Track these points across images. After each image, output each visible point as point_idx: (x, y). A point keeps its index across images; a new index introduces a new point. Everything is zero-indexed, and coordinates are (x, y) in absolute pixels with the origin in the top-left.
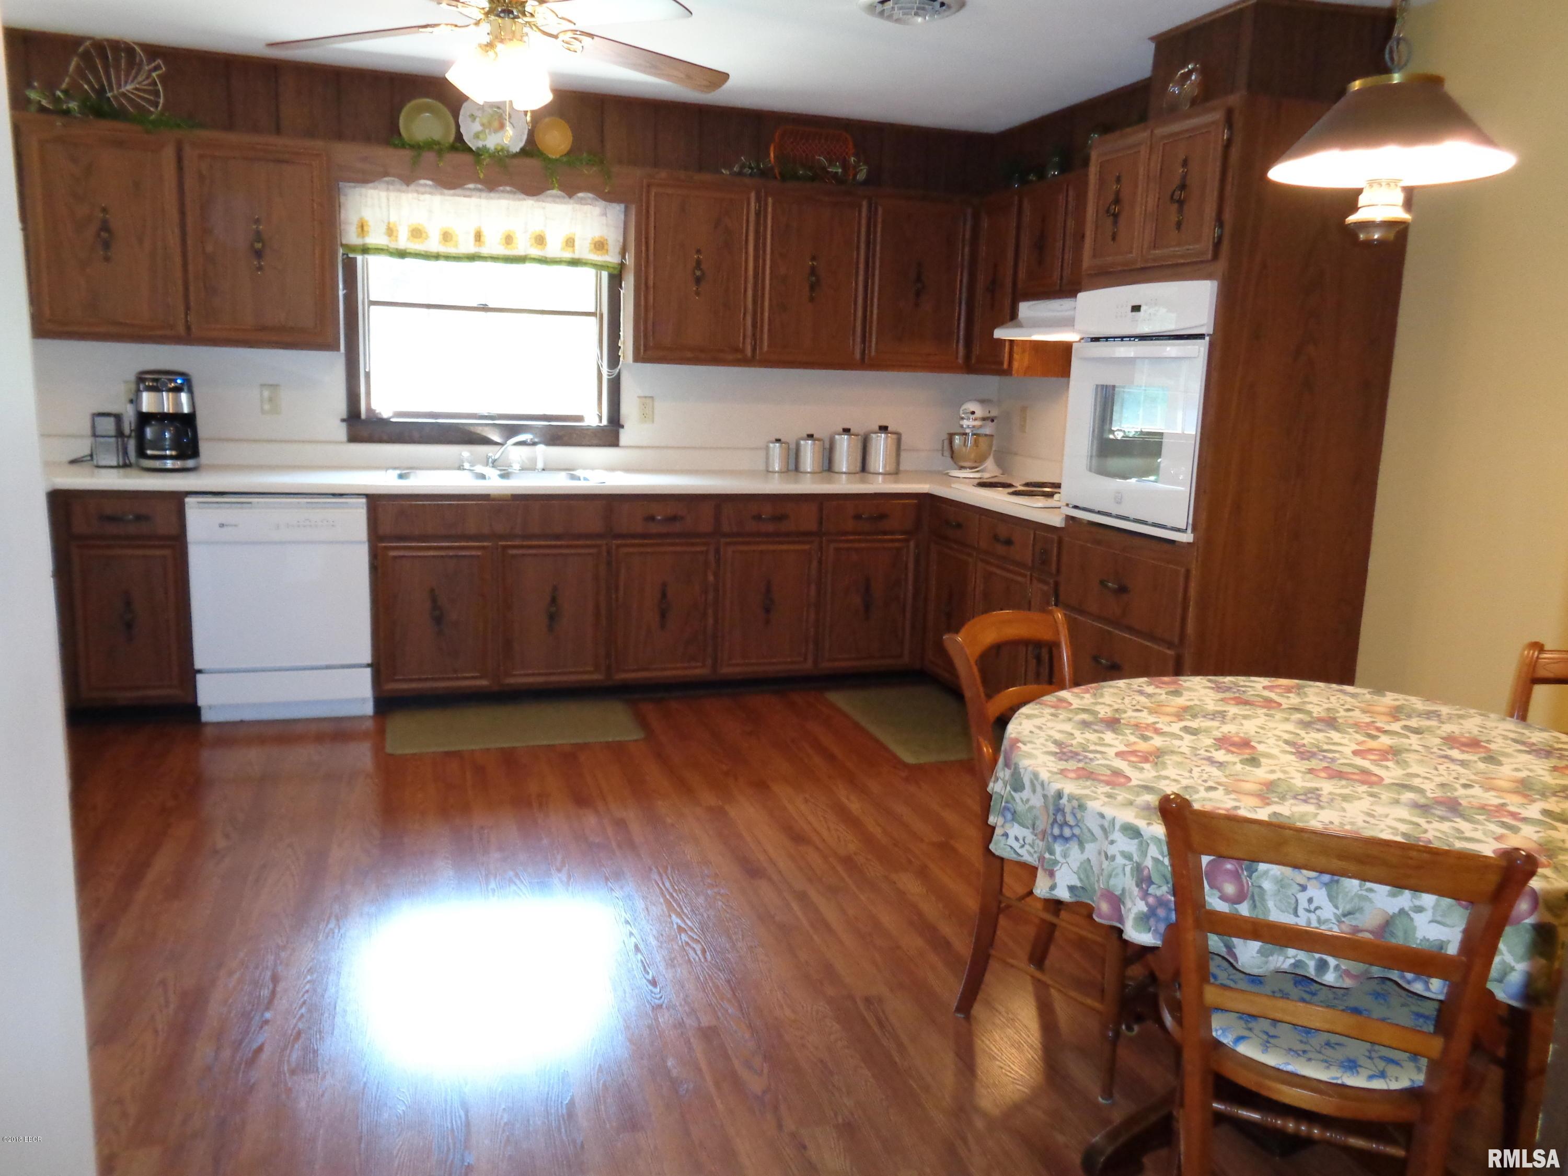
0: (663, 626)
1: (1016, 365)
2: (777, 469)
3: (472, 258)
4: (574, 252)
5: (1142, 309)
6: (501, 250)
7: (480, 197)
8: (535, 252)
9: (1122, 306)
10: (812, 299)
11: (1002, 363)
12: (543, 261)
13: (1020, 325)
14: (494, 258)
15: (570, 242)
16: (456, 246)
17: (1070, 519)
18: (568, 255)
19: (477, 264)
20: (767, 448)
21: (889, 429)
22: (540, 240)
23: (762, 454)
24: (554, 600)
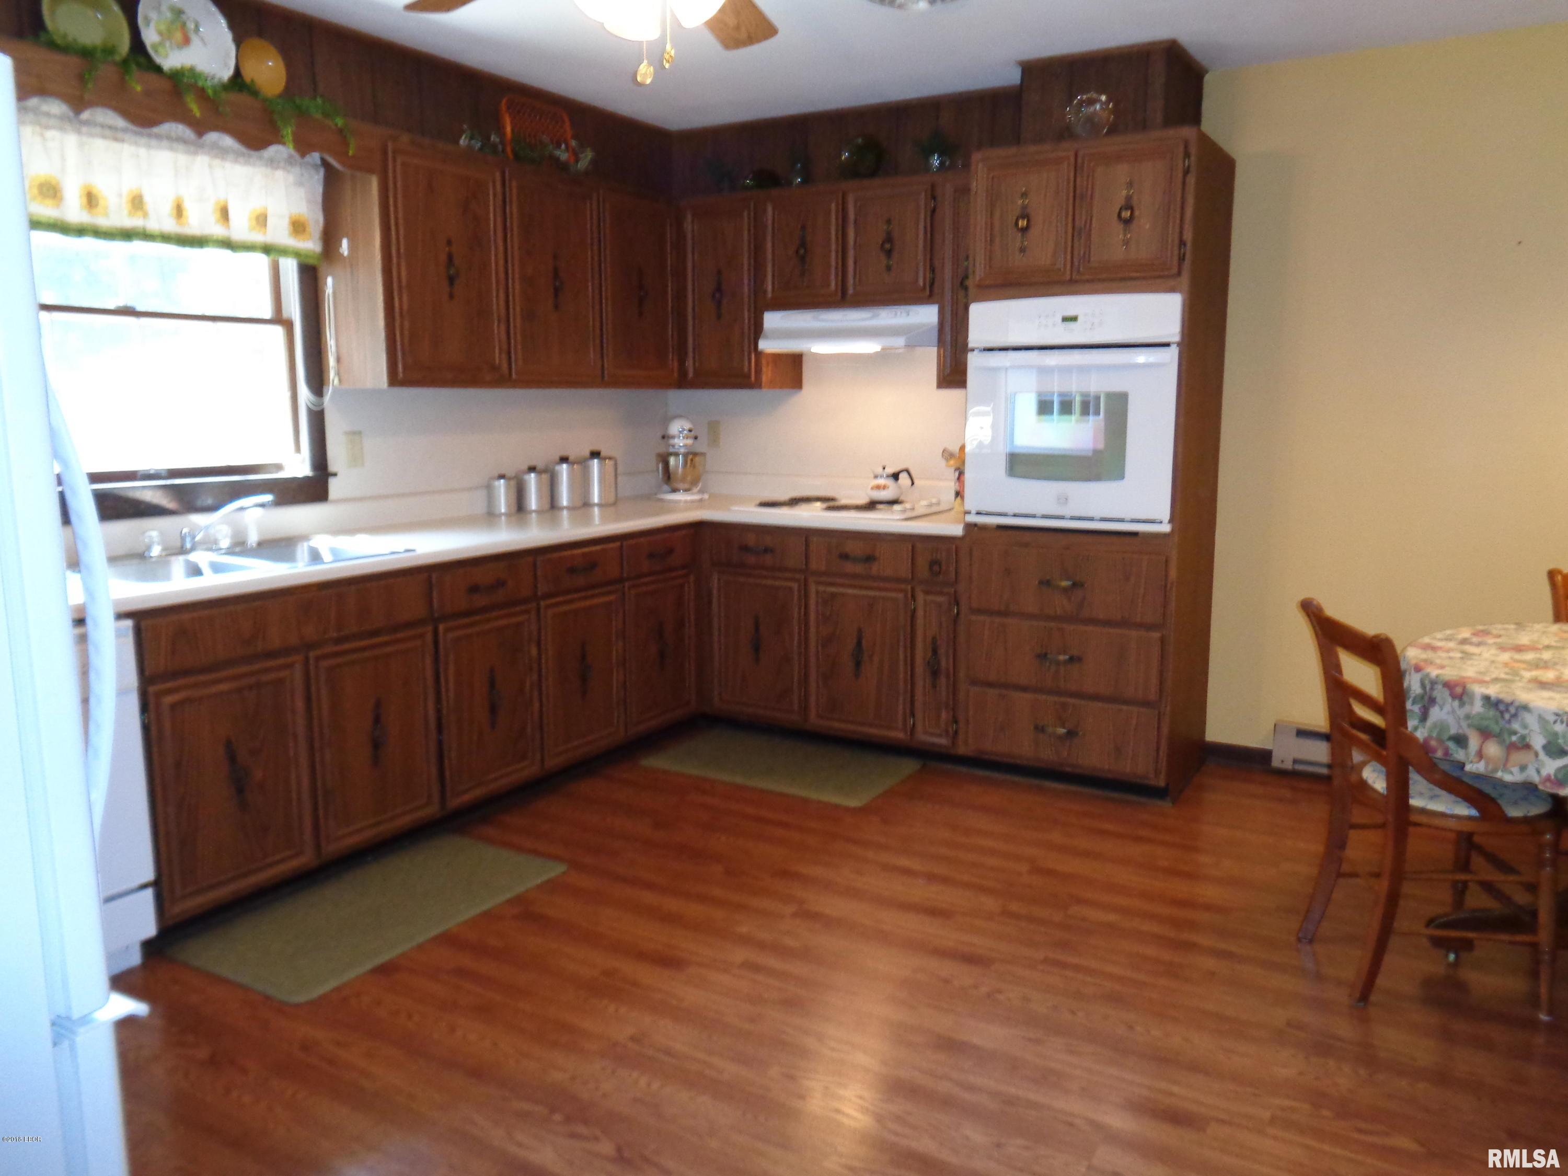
0: (493, 725)
1: (764, 378)
2: (503, 510)
3: (127, 235)
4: (265, 233)
5: (1080, 319)
6: (169, 226)
7: (136, 144)
8: (217, 230)
9: (1047, 316)
10: (556, 307)
11: (749, 376)
12: (228, 244)
13: (766, 337)
14: (166, 238)
15: (262, 220)
16: (106, 215)
17: (970, 528)
18: (258, 237)
19: (138, 245)
20: (489, 488)
21: (603, 454)
22: (224, 214)
23: (481, 495)
24: (377, 719)
